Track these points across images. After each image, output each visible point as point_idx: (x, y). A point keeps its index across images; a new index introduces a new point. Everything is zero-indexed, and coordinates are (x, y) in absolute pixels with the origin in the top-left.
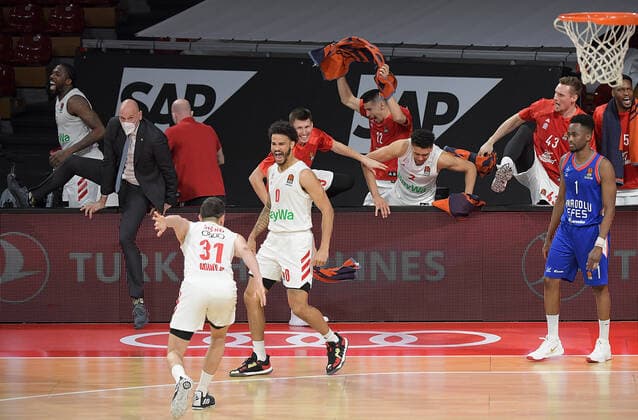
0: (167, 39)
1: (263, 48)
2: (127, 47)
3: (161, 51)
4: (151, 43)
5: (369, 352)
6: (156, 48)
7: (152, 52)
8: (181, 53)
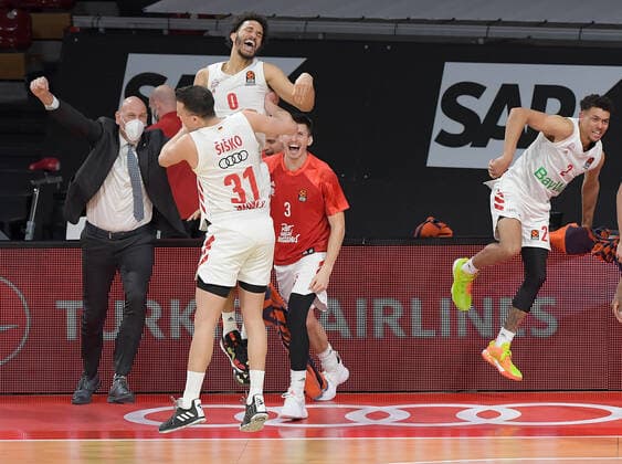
0: (186, 16)
1: (313, 27)
2: (132, 26)
3: (178, 31)
4: (165, 21)
5: (456, 432)
6: (172, 27)
7: (166, 32)
8: (205, 34)
